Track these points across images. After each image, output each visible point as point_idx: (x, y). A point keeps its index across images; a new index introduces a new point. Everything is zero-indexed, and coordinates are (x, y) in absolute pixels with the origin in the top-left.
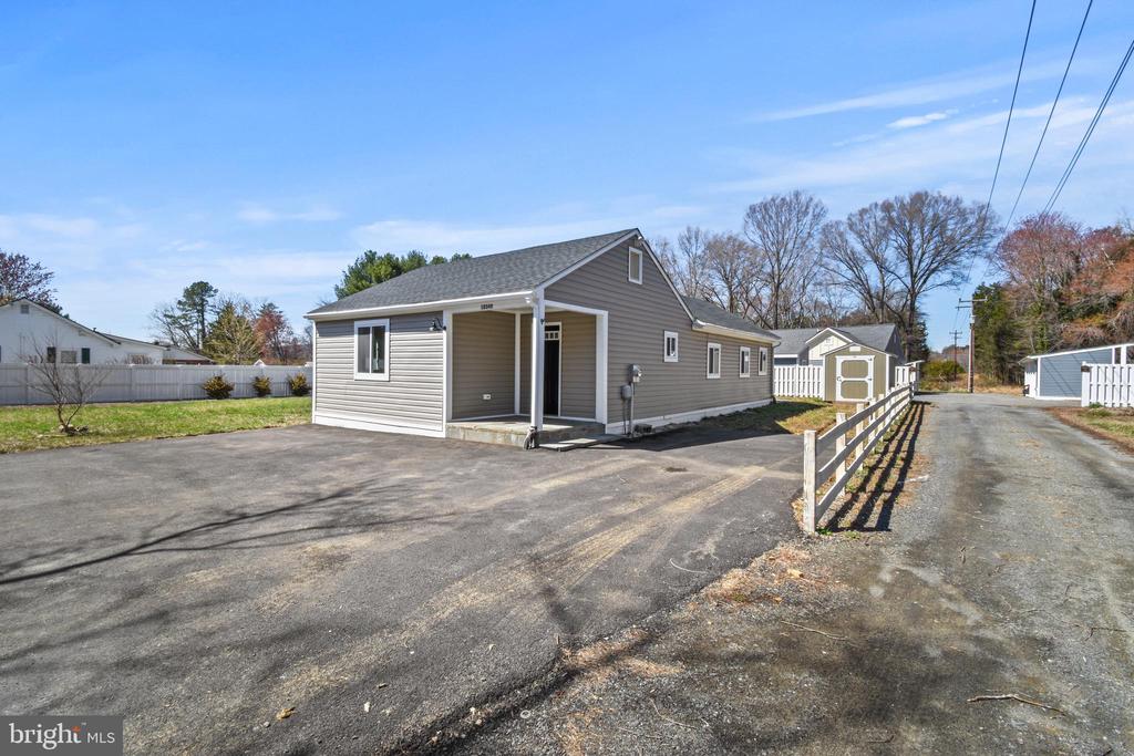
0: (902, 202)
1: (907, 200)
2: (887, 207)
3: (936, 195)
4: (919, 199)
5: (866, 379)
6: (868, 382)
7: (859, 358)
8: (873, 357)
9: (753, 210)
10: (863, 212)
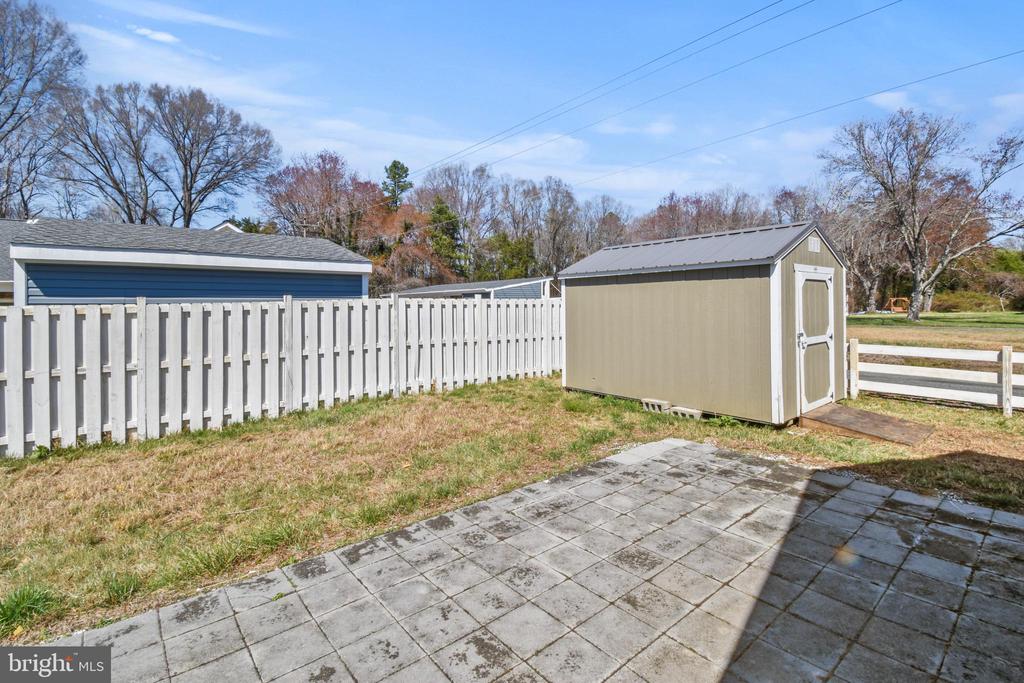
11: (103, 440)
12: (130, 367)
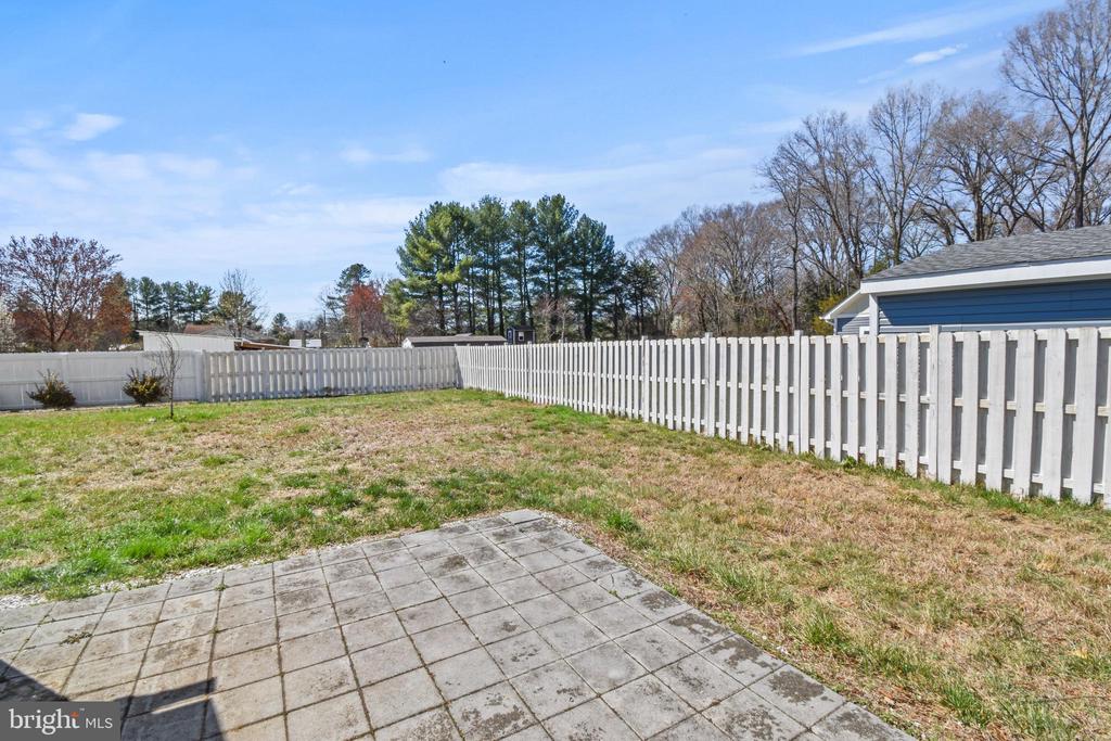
11: (898, 468)
12: (923, 399)
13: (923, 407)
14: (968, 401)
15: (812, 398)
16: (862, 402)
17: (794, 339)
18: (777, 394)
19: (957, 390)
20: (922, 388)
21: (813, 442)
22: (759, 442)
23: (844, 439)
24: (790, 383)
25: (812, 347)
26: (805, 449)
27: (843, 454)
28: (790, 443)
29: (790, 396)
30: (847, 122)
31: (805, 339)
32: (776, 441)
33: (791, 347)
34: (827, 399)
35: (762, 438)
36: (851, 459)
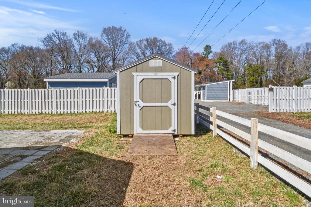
0: (151, 39)
1: (152, 39)
2: (147, 40)
3: (159, 39)
4: (155, 39)
5: (169, 104)
6: (172, 107)
7: (160, 75)
8: (176, 74)
9: (105, 30)
10: (140, 41)
12: (52, 100)
13: (52, 102)
14: (58, 100)
15: (32, 102)
16: (42, 102)
17: (28, 90)
18: (24, 102)
19: (57, 98)
20: (52, 98)
21: (32, 111)
22: (20, 113)
23: (39, 110)
24: (27, 99)
25: (32, 91)
26: (31, 113)
27: (39, 112)
28: (27, 112)
29: (27, 102)
30: (67, 34)
31: (30, 90)
32: (24, 112)
33: (27, 91)
34: (35, 102)
35: (21, 112)
36: (40, 113)
